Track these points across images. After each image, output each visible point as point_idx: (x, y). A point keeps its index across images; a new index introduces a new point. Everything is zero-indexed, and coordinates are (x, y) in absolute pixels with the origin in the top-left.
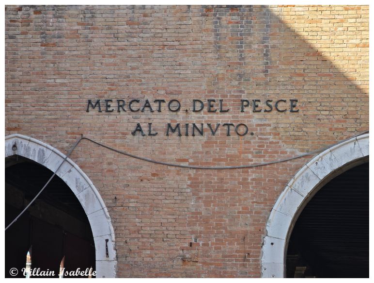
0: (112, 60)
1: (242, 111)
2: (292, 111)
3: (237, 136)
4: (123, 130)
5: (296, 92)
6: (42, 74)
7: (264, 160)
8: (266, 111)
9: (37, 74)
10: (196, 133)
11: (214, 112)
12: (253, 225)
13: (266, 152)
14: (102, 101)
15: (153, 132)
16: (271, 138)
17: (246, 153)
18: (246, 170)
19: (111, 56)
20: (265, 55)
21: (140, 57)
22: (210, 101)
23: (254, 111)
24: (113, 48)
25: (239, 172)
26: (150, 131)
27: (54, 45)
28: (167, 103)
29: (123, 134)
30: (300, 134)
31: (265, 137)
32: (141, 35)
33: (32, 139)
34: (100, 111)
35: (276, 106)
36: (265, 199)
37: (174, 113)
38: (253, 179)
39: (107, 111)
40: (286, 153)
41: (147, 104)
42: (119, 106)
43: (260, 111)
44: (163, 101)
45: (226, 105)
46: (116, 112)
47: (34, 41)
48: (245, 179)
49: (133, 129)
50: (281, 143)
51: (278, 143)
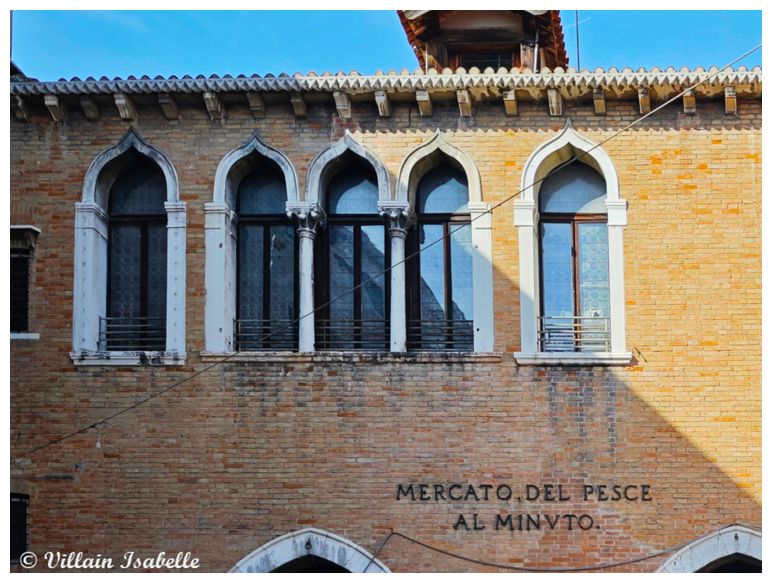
0: (426, 435)
1: (586, 499)
2: (644, 499)
3: (580, 530)
4: (442, 522)
5: (647, 475)
6: (340, 451)
7: (613, 559)
8: (613, 499)
9: (334, 451)
10: (532, 526)
11: (553, 500)
13: (616, 549)
14: (415, 486)
15: (479, 526)
16: (621, 532)
17: (592, 551)
19: (425, 430)
20: (611, 430)
21: (460, 431)
22: (546, 486)
23: (600, 499)
24: (427, 419)
26: (475, 524)
27: (355, 415)
28: (495, 488)
29: (442, 527)
30: (655, 527)
31: (613, 531)
32: (461, 403)
33: (331, 535)
34: (413, 499)
35: (625, 493)
37: (505, 502)
39: (422, 499)
40: (638, 550)
41: (471, 490)
42: (437, 493)
43: (606, 499)
44: (491, 486)
45: (566, 492)
46: (433, 500)
47: (329, 409)
49: (455, 521)
50: (632, 539)
51: (629, 538)
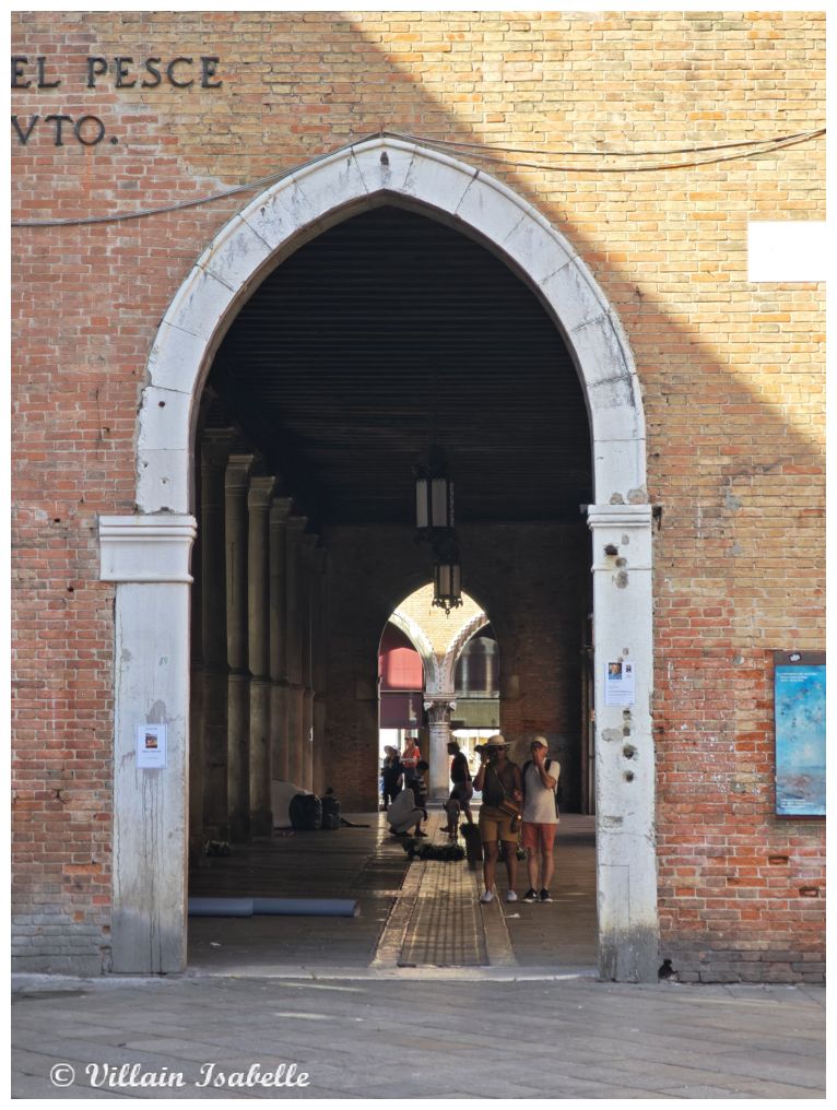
1: (91, 86)
2: (206, 86)
3: (77, 147)
5: (214, 38)
7: (143, 204)
8: (145, 85)
11: (25, 87)
12: (118, 359)
13: (147, 184)
17: (101, 187)
18: (99, 227)
22: (14, 61)
23: (119, 86)
25: (84, 234)
30: (225, 140)
31: (144, 147)
35: (170, 73)
36: (145, 299)
38: (116, 251)
40: (192, 185)
43: (131, 85)
45: (52, 71)
48: (98, 251)
50: (181, 164)
51: (175, 161)
